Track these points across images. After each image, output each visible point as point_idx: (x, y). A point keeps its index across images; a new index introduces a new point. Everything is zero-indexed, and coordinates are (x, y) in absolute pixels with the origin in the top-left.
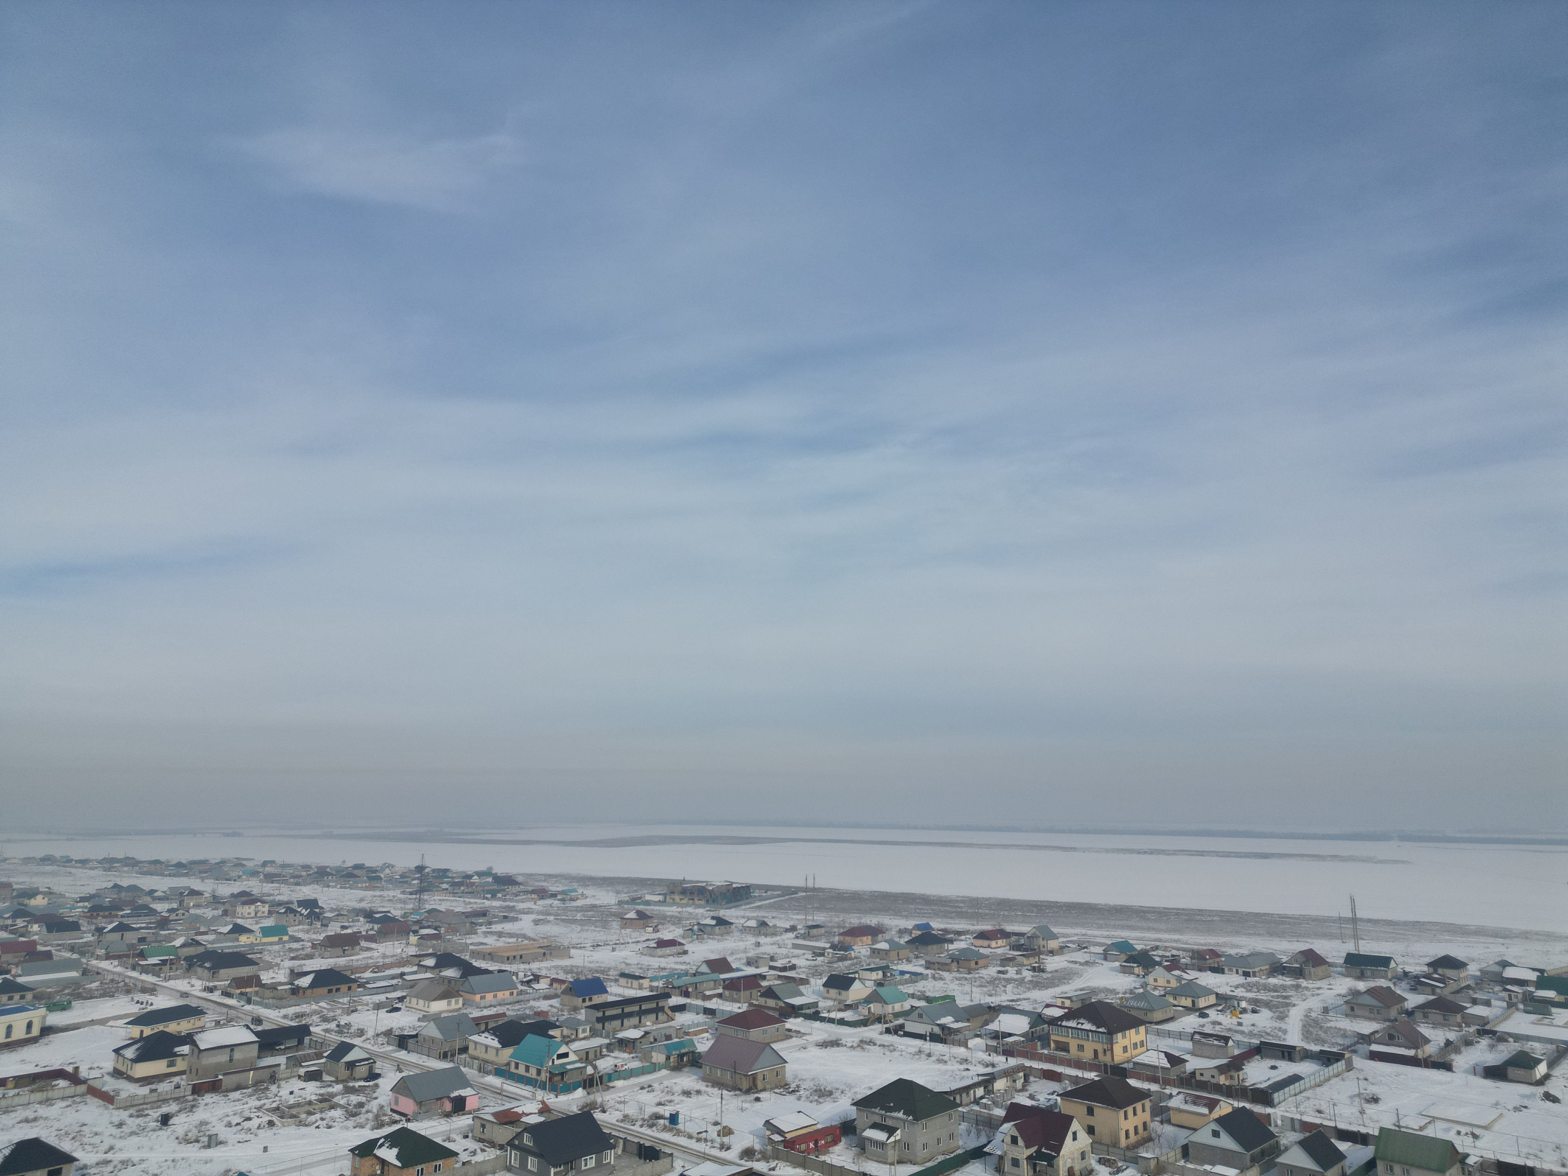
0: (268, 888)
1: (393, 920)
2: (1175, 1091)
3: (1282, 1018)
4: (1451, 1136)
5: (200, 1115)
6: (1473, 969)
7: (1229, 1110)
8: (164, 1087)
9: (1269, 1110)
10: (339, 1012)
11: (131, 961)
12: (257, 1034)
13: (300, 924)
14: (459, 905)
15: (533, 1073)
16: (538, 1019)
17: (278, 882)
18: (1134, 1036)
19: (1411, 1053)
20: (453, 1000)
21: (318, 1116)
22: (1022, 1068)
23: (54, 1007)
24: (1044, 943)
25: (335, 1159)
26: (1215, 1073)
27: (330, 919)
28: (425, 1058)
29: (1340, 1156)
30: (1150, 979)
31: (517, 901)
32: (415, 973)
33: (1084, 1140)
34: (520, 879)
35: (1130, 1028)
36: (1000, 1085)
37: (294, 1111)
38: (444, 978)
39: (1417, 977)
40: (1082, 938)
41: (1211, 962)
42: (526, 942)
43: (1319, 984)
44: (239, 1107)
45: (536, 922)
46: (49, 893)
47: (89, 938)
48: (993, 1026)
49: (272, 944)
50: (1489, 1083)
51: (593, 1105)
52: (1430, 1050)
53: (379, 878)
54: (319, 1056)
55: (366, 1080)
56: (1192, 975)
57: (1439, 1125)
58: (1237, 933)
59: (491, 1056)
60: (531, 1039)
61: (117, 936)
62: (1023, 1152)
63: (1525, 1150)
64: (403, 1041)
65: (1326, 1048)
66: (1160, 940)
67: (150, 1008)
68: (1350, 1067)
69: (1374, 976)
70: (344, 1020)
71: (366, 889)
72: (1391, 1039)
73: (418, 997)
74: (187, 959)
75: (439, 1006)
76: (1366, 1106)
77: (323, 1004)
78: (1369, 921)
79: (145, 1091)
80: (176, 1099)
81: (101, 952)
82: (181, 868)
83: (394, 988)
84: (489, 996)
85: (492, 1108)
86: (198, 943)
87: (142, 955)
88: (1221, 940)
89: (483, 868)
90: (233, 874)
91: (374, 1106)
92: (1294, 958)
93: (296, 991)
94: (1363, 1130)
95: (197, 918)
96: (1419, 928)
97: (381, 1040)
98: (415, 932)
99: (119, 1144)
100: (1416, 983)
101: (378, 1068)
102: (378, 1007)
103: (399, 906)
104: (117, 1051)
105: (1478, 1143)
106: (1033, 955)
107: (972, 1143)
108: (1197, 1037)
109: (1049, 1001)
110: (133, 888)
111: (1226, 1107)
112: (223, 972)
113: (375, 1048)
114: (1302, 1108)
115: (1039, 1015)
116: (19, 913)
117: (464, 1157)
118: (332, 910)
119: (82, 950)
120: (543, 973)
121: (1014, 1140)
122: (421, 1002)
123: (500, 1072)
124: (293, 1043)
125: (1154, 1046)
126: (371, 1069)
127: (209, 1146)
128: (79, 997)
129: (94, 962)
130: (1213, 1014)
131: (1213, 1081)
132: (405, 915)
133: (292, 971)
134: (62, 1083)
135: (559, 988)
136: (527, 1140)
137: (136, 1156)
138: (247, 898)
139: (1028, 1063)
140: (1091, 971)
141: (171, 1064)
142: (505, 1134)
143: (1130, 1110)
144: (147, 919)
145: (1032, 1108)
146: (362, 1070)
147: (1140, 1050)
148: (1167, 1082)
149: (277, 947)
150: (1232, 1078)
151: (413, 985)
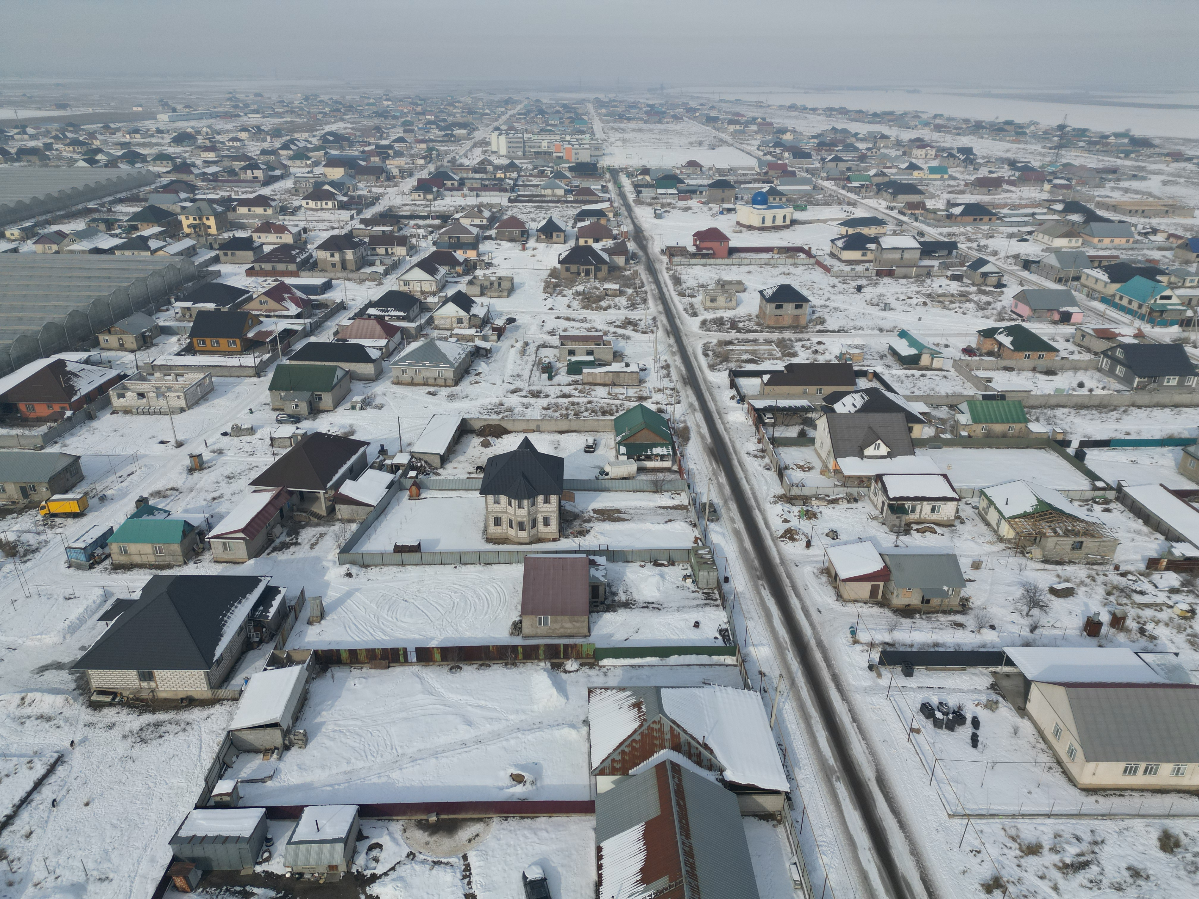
0: (936, 136)
1: (1032, 169)
5: (880, 289)
8: (860, 268)
10: (980, 236)
11: (842, 183)
12: (920, 243)
13: (957, 166)
14: (1093, 161)
15: (1135, 306)
16: (1148, 265)
17: (944, 132)
20: (1074, 240)
21: (957, 305)
23: (798, 208)
25: (966, 335)
27: (981, 165)
28: (1043, 279)
31: (1150, 163)
32: (1045, 214)
34: (1157, 142)
37: (941, 299)
38: (1069, 221)
42: (1151, 199)
44: (905, 289)
45: (1165, 183)
46: (794, 132)
47: (817, 164)
49: (935, 180)
51: (1186, 341)
53: (1024, 133)
54: (962, 265)
55: (995, 287)
59: (1099, 287)
60: (1138, 281)
61: (833, 164)
64: (1027, 265)
67: (852, 216)
70: (983, 242)
71: (1013, 142)
73: (1045, 232)
74: (878, 185)
75: (1061, 243)
77: (968, 229)
79: (848, 268)
80: (866, 277)
81: (824, 175)
82: (877, 117)
83: (1025, 224)
84: (1107, 241)
85: (1092, 325)
86: (885, 175)
87: (848, 179)
89: (1121, 129)
90: (912, 124)
91: (998, 306)
93: (950, 216)
95: (885, 156)
97: (1009, 260)
98: (1050, 181)
99: (833, 297)
101: (1005, 280)
102: (1011, 236)
103: (1039, 158)
104: (832, 241)
110: (845, 131)
112: (901, 197)
113: (1005, 266)
116: (778, 144)
117: (1063, 354)
118: (983, 157)
119: (812, 172)
120: (1162, 228)
122: (1046, 237)
123: (1104, 300)
124: (945, 253)
126: (999, 280)
127: (885, 310)
128: (811, 203)
129: (820, 181)
132: (1042, 167)
133: (948, 202)
134: (802, 256)
135: (1175, 243)
136: (1119, 353)
137: (842, 307)
138: (920, 143)
141: (864, 255)
142: (1102, 345)
144: (853, 154)
146: (993, 280)
149: (939, 183)
151: (1041, 223)
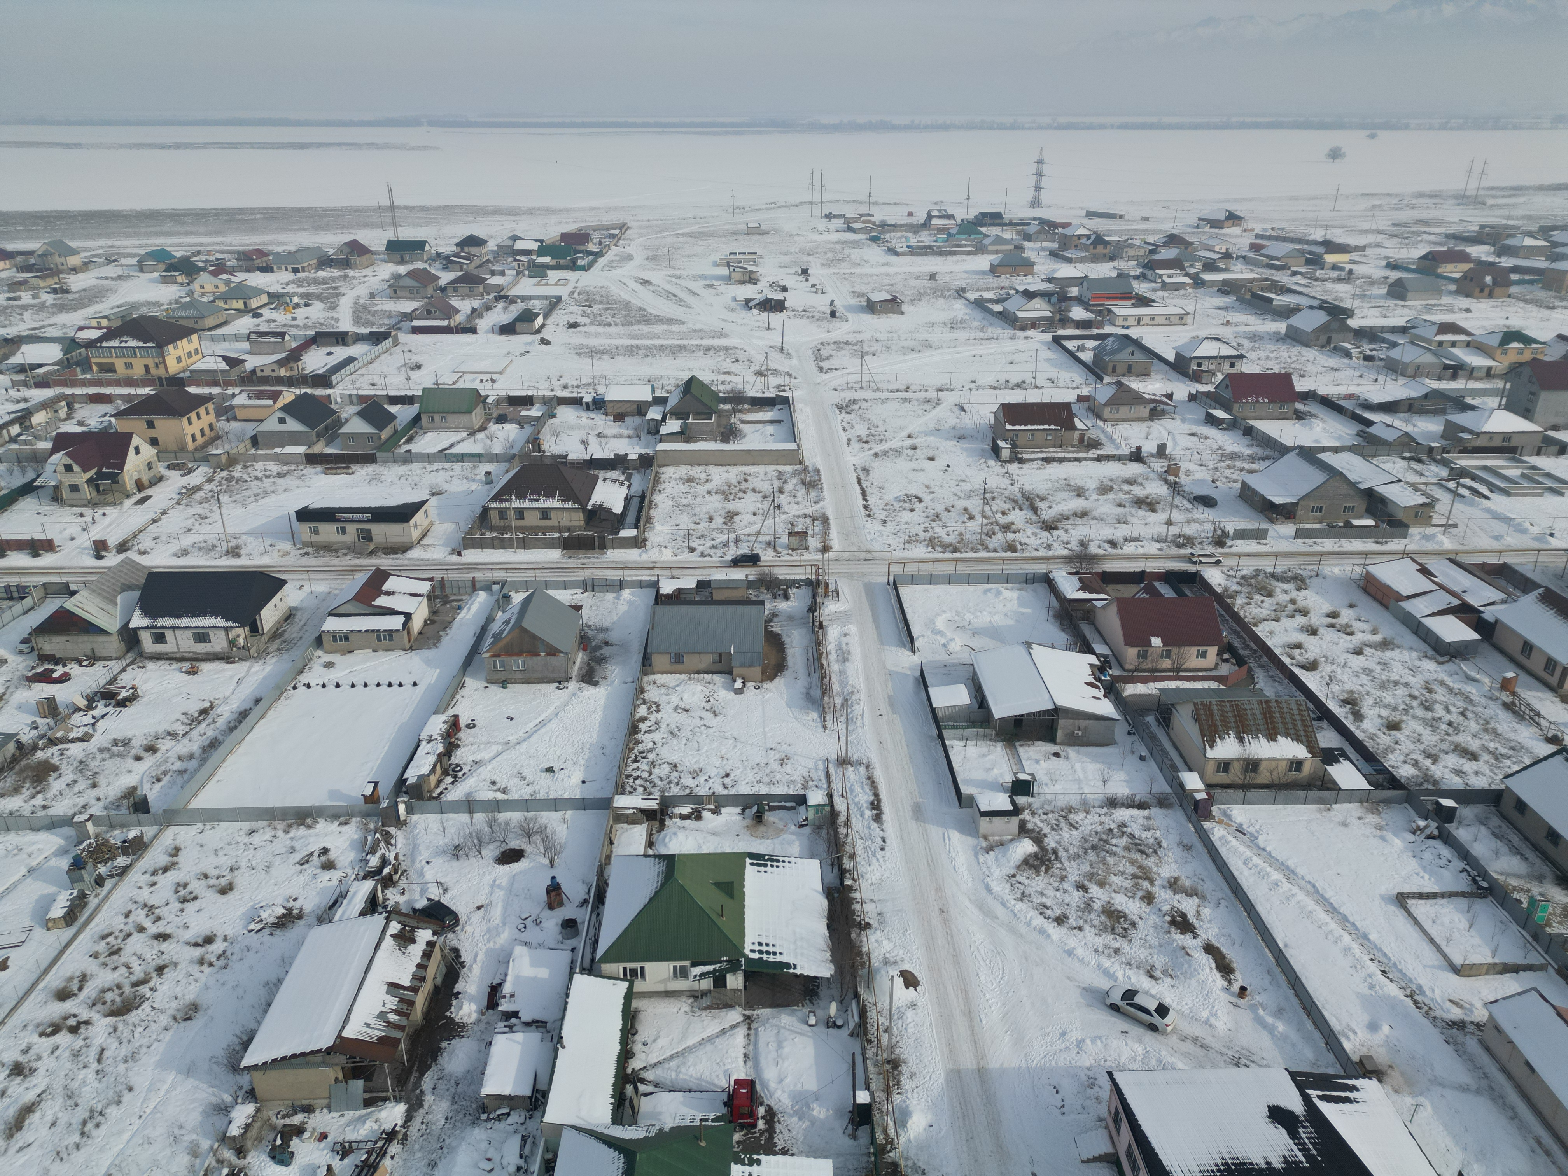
2: (237, 390)
3: (333, 308)
4: (476, 385)
6: (492, 245)
7: (293, 397)
9: (329, 391)
18: (185, 345)
19: (445, 323)
22: (63, 397)
24: (62, 260)
26: (275, 367)
29: (393, 417)
30: (196, 286)
33: (148, 452)
35: (181, 338)
36: (39, 418)
39: (448, 257)
40: (110, 251)
41: (258, 262)
43: (365, 272)
48: (17, 359)
50: (503, 338)
52: (460, 318)
56: (240, 277)
57: (468, 377)
58: (282, 230)
62: (81, 477)
63: (526, 384)
65: (375, 330)
66: (201, 244)
68: (396, 343)
69: (412, 260)
72: (429, 313)
76: (411, 373)
78: (406, 208)
88: (267, 238)
92: (340, 250)
94: (410, 393)
96: (448, 212)
100: (447, 262)
105: (495, 386)
106: (51, 276)
107: (18, 481)
108: (253, 336)
109: (82, 323)
111: (288, 395)
114: (357, 385)
115: (73, 340)
121: (68, 468)
125: (210, 352)
130: (266, 313)
131: (274, 374)
139: (68, 391)
140: (126, 285)
143: (193, 415)
145: (84, 434)
147: (195, 358)
148: (227, 384)
150: (292, 369)
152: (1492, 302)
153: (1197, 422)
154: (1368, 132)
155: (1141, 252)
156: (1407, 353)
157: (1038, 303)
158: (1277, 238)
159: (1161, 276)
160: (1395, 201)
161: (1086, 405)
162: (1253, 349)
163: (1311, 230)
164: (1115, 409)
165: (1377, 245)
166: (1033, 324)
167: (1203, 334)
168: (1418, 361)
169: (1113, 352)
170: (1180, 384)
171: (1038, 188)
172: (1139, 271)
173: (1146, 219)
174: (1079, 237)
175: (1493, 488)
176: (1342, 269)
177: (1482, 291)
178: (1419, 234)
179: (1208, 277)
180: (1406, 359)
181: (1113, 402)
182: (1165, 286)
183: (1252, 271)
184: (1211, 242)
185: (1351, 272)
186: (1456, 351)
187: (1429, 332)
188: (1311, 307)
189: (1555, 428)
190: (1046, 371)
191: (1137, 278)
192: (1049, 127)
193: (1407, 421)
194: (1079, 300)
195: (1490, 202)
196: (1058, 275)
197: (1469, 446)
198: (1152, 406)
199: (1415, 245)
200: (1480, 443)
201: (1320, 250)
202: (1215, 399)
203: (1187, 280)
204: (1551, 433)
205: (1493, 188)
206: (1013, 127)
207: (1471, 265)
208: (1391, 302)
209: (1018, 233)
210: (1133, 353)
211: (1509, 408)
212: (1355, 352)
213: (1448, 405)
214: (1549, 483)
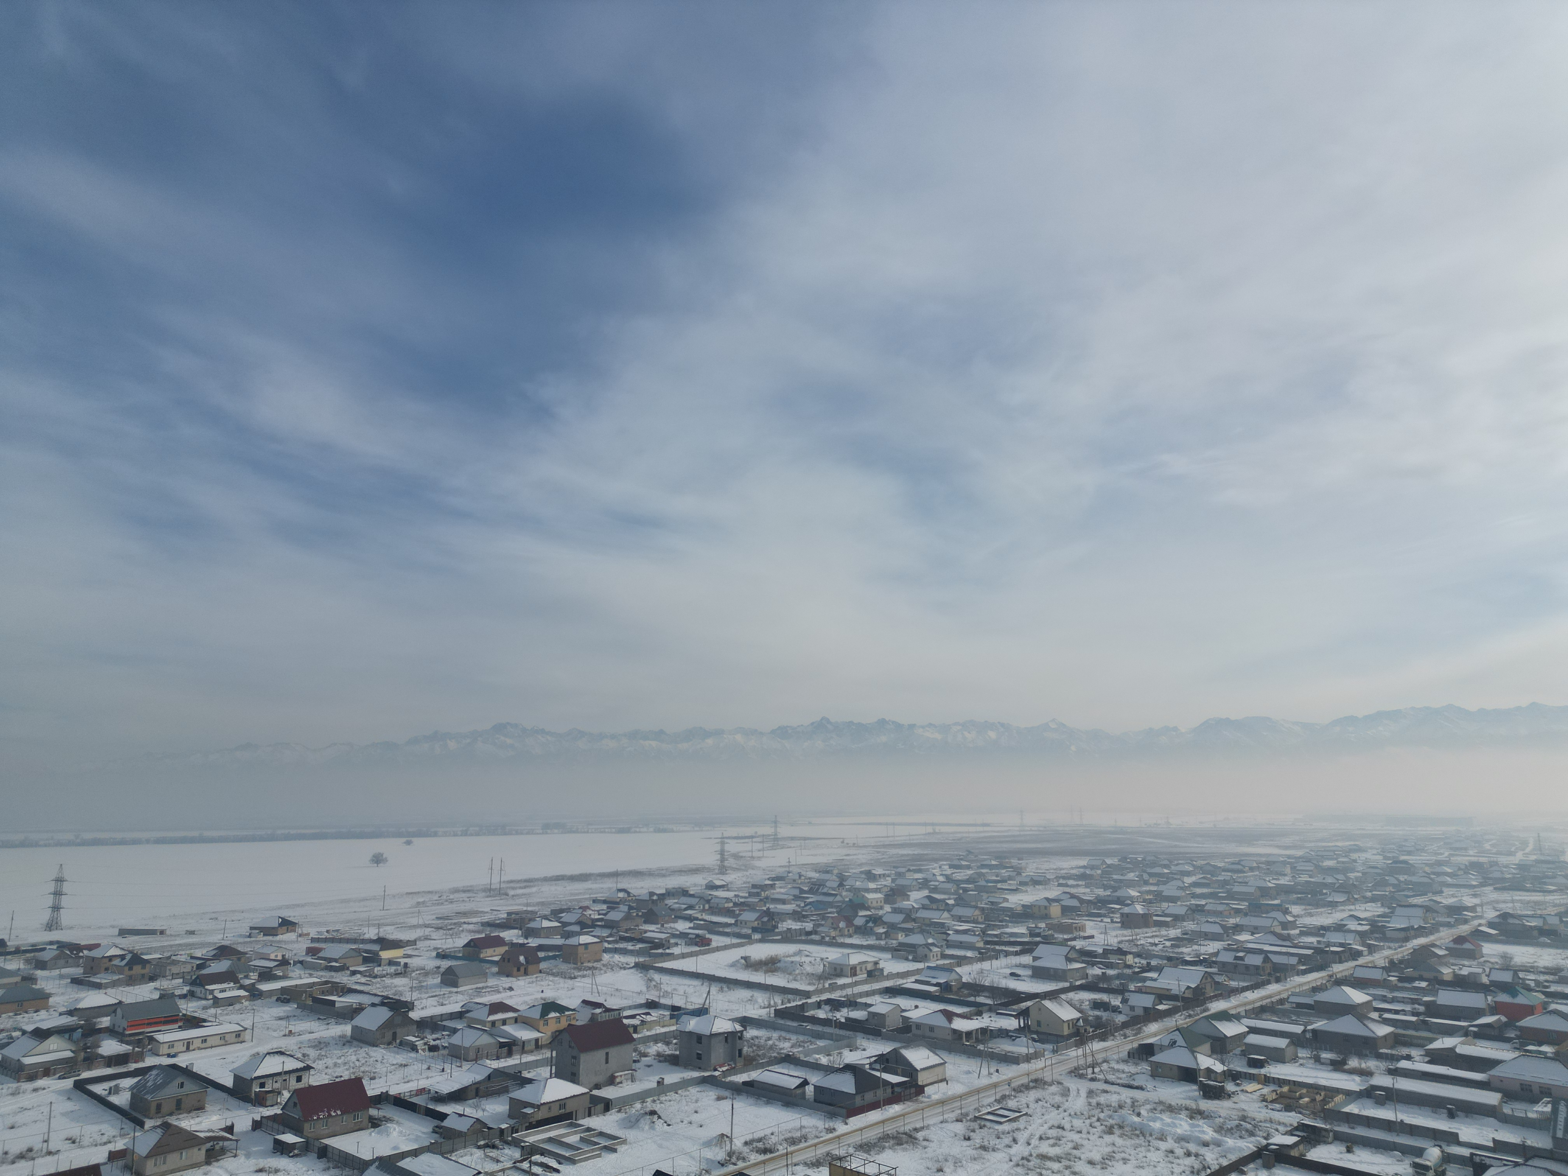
152: (528, 979)
153: (264, 1155)
154: (405, 840)
155: (188, 968)
156: (467, 1038)
157: (53, 1043)
158: (333, 940)
159: (212, 992)
160: (436, 897)
161: (121, 1163)
162: (320, 1057)
163: (365, 930)
164: (160, 1159)
165: (427, 938)
166: (47, 1070)
167: (263, 1049)
168: (478, 1043)
169: (157, 1088)
170: (242, 1112)
171: (56, 908)
172: (185, 989)
173: (192, 933)
174: (110, 958)
175: (560, 1159)
176: (398, 964)
177: (519, 970)
178: (459, 924)
179: (265, 987)
180: (467, 1044)
181: (159, 1151)
182: (217, 1002)
183: (311, 975)
184: (265, 950)
185: (406, 965)
186: (508, 1028)
187: (481, 1014)
188: (373, 1005)
189: (598, 1087)
190: (64, 1128)
191: (183, 996)
192: (70, 844)
193: (476, 1107)
194: (112, 1032)
195: (511, 893)
196: (82, 1005)
197: (533, 1120)
198: (208, 1145)
199: (458, 935)
200: (542, 1115)
201: (375, 947)
202: (283, 1122)
203: (242, 993)
204: (595, 1092)
205: (511, 882)
206: (23, 844)
207: (507, 948)
208: (446, 990)
209: (27, 961)
210: (182, 1085)
211: (559, 1075)
212: (419, 1044)
213: (510, 1083)
214: (604, 1142)
